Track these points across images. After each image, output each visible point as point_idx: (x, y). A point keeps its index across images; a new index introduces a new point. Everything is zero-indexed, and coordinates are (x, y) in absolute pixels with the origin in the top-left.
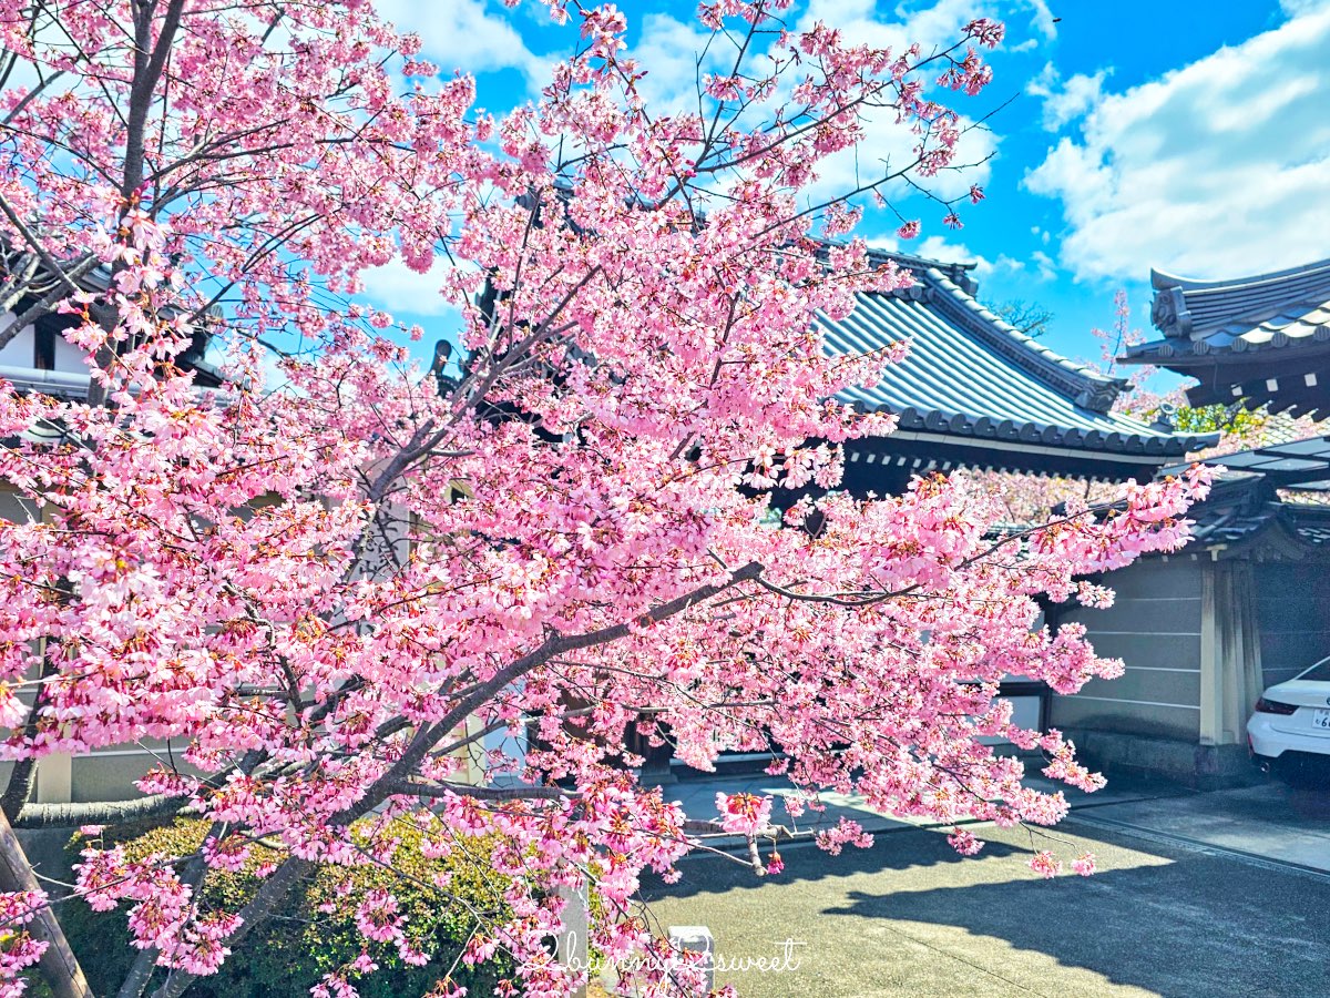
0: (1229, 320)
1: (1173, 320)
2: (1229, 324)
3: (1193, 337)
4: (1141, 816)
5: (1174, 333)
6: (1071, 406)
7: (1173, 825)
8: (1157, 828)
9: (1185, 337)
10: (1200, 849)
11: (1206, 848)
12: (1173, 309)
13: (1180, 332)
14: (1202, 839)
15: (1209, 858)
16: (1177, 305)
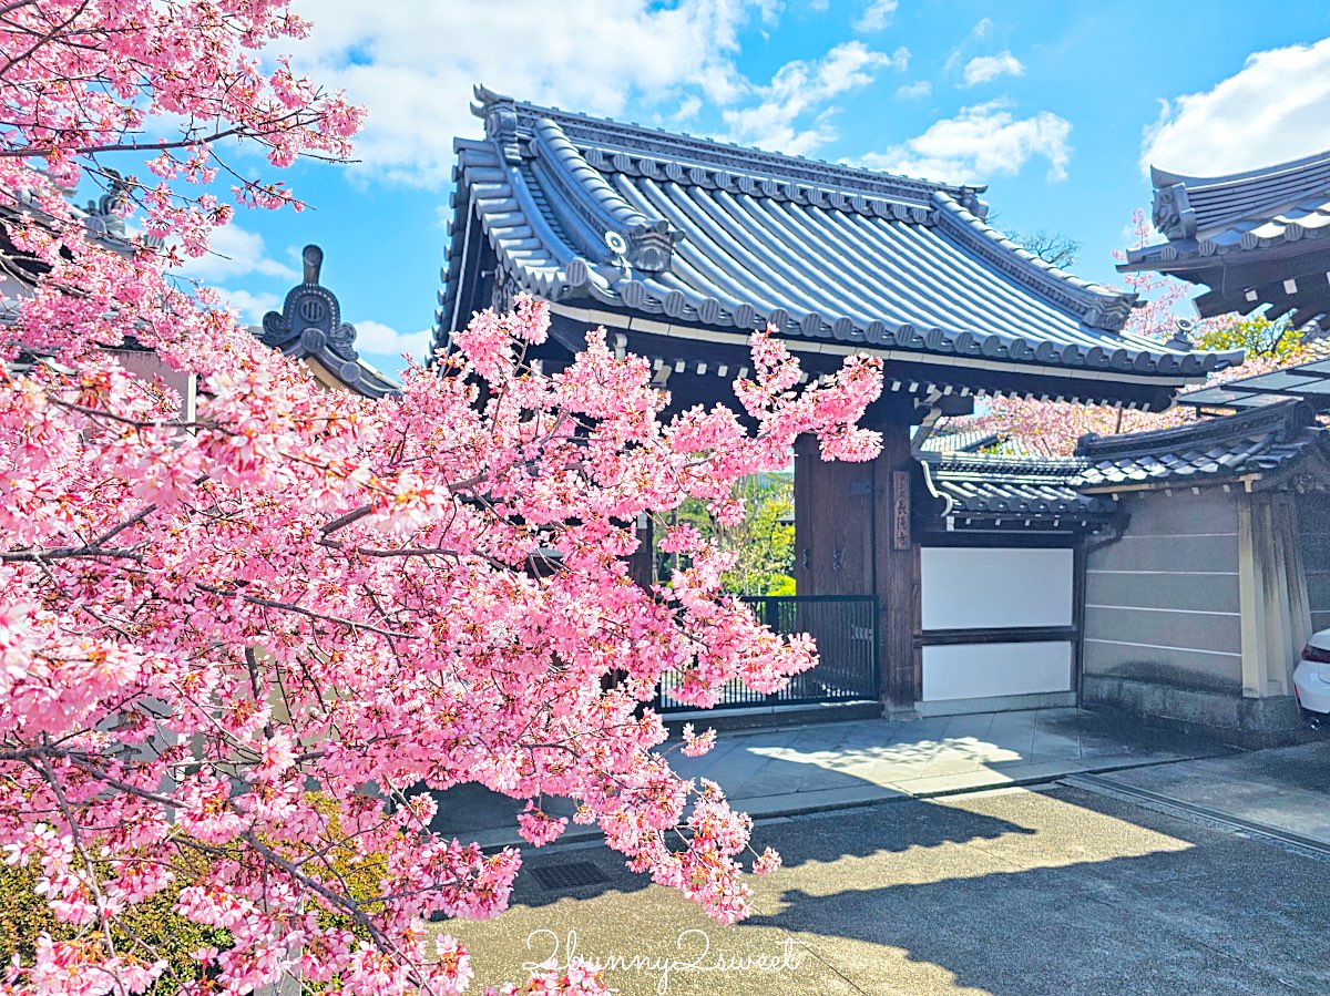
0: (1240, 217)
1: (1176, 221)
2: (1239, 221)
3: (1200, 238)
4: (1170, 782)
5: (1180, 235)
6: (1076, 325)
7: (1205, 794)
8: (1187, 800)
9: (1191, 237)
10: (1232, 828)
11: (1238, 827)
12: (1175, 208)
13: (1184, 233)
14: (1238, 815)
15: (1242, 842)
16: (1179, 203)
